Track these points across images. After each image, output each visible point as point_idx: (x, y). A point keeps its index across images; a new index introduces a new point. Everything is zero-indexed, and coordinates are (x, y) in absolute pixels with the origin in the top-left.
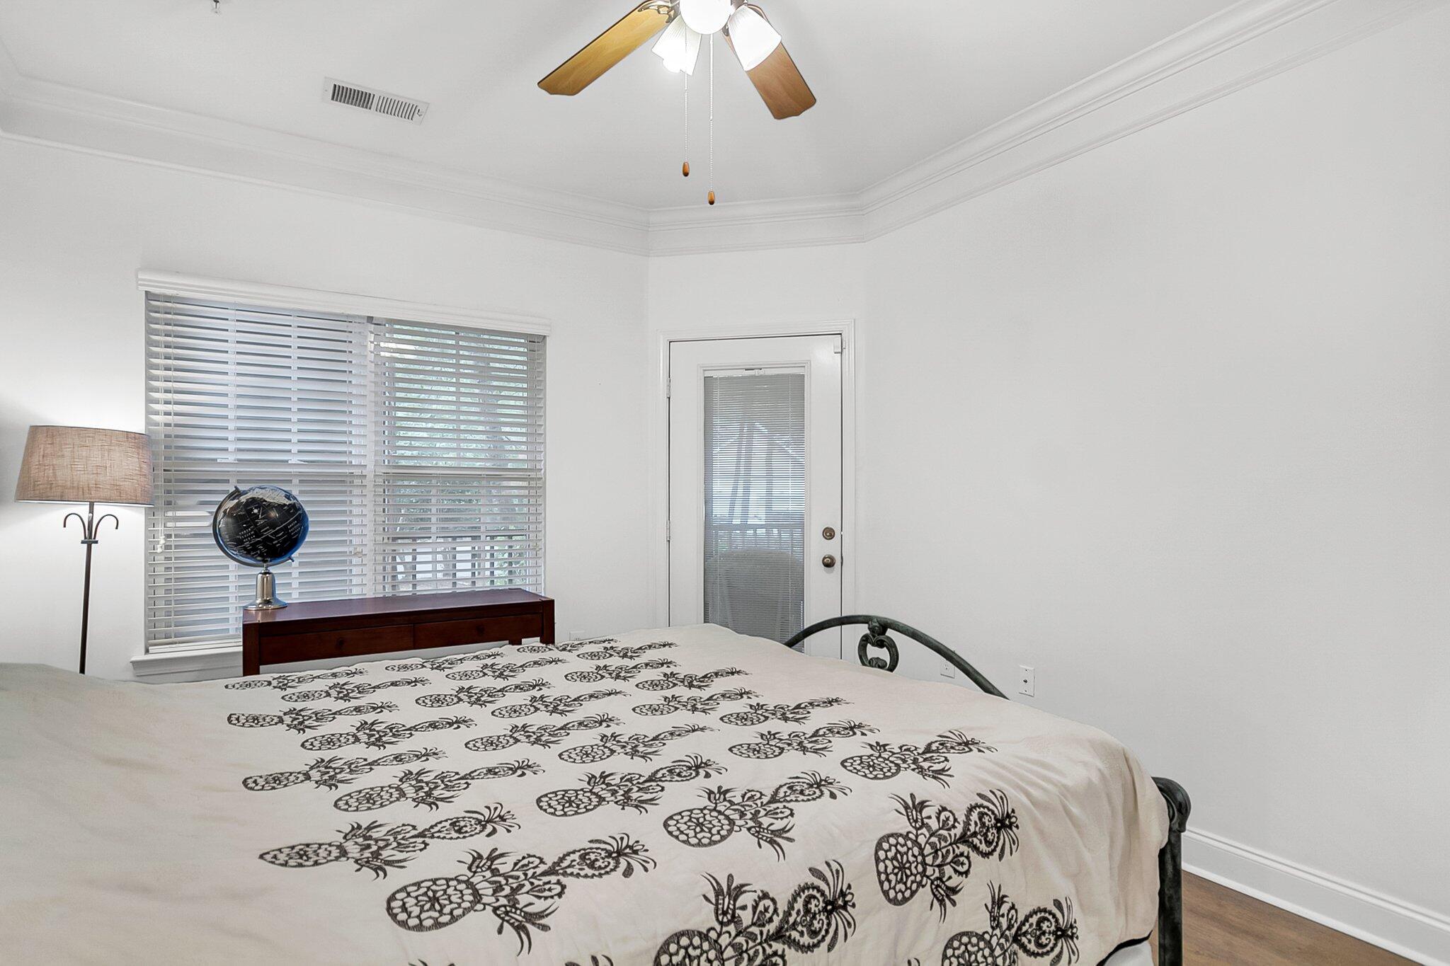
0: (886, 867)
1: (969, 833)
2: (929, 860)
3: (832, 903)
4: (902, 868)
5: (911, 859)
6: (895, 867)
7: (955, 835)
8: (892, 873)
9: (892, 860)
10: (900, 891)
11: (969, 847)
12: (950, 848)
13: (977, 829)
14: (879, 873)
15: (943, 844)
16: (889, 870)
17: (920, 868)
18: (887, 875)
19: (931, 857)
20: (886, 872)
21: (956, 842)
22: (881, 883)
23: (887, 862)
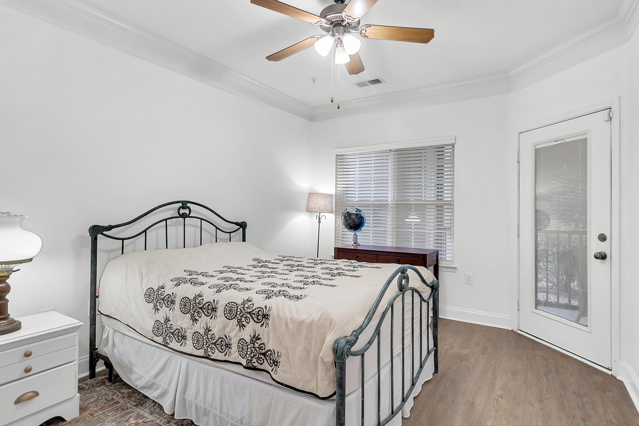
0: (227, 308)
1: (252, 313)
2: (238, 313)
3: (214, 309)
4: (231, 310)
5: (234, 310)
6: (229, 309)
7: (248, 311)
8: (228, 310)
9: (229, 307)
10: (228, 316)
11: (250, 316)
12: (245, 313)
13: (255, 313)
14: (225, 308)
15: (244, 311)
16: (227, 309)
17: (235, 313)
18: (226, 310)
19: (239, 312)
20: (226, 309)
21: (247, 313)
22: (224, 311)
23: (228, 307)
